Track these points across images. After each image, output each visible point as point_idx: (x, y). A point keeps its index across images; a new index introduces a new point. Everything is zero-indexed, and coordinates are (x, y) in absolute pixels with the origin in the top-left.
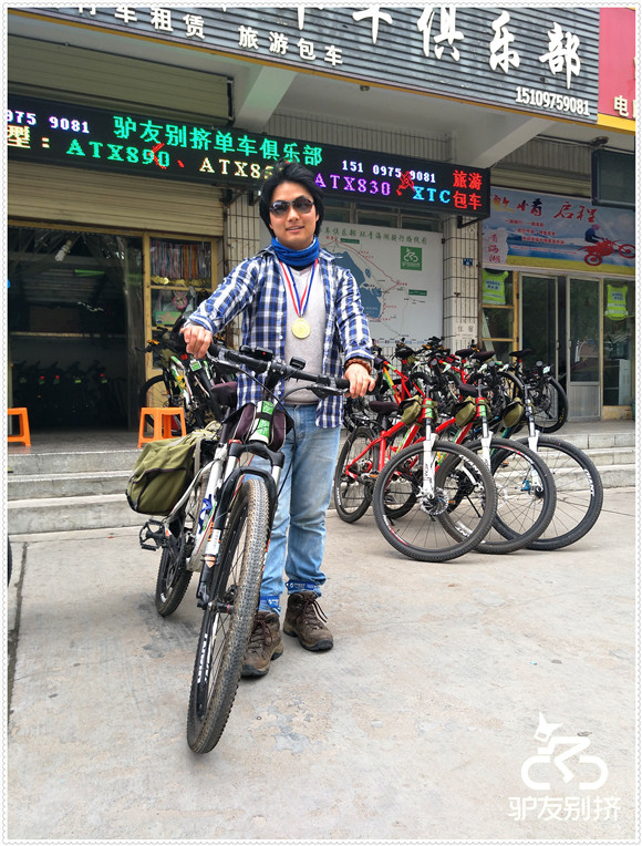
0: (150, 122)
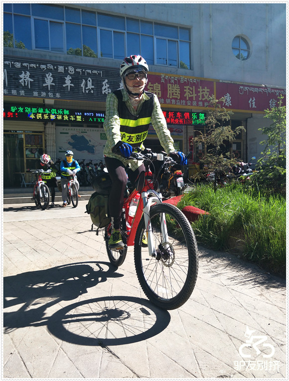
0: (21, 107)
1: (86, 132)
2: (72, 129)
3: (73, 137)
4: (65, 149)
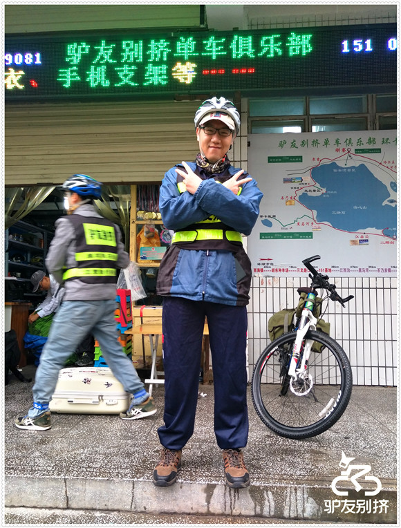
0: (103, 42)
1: (378, 151)
2: (315, 142)
3: (320, 173)
4: (284, 227)
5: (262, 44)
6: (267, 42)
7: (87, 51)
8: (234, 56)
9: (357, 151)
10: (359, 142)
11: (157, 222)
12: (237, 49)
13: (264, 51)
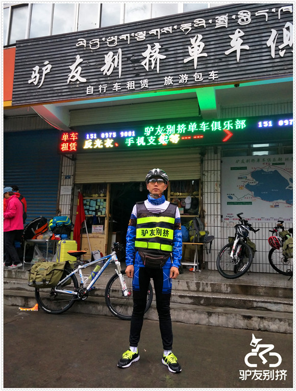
1: (284, 164)
2: (253, 160)
4: (238, 199)
5: (225, 124)
6: (227, 123)
7: (153, 130)
8: (213, 130)
9: (273, 164)
10: (274, 160)
11: (179, 197)
12: (214, 127)
13: (225, 127)
